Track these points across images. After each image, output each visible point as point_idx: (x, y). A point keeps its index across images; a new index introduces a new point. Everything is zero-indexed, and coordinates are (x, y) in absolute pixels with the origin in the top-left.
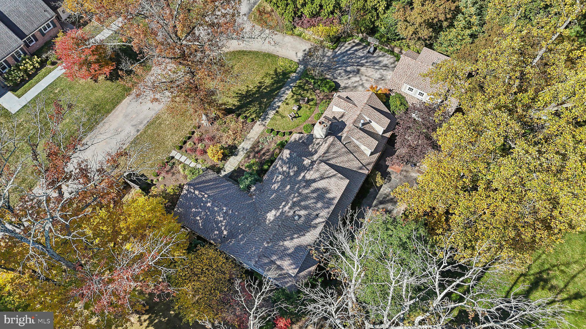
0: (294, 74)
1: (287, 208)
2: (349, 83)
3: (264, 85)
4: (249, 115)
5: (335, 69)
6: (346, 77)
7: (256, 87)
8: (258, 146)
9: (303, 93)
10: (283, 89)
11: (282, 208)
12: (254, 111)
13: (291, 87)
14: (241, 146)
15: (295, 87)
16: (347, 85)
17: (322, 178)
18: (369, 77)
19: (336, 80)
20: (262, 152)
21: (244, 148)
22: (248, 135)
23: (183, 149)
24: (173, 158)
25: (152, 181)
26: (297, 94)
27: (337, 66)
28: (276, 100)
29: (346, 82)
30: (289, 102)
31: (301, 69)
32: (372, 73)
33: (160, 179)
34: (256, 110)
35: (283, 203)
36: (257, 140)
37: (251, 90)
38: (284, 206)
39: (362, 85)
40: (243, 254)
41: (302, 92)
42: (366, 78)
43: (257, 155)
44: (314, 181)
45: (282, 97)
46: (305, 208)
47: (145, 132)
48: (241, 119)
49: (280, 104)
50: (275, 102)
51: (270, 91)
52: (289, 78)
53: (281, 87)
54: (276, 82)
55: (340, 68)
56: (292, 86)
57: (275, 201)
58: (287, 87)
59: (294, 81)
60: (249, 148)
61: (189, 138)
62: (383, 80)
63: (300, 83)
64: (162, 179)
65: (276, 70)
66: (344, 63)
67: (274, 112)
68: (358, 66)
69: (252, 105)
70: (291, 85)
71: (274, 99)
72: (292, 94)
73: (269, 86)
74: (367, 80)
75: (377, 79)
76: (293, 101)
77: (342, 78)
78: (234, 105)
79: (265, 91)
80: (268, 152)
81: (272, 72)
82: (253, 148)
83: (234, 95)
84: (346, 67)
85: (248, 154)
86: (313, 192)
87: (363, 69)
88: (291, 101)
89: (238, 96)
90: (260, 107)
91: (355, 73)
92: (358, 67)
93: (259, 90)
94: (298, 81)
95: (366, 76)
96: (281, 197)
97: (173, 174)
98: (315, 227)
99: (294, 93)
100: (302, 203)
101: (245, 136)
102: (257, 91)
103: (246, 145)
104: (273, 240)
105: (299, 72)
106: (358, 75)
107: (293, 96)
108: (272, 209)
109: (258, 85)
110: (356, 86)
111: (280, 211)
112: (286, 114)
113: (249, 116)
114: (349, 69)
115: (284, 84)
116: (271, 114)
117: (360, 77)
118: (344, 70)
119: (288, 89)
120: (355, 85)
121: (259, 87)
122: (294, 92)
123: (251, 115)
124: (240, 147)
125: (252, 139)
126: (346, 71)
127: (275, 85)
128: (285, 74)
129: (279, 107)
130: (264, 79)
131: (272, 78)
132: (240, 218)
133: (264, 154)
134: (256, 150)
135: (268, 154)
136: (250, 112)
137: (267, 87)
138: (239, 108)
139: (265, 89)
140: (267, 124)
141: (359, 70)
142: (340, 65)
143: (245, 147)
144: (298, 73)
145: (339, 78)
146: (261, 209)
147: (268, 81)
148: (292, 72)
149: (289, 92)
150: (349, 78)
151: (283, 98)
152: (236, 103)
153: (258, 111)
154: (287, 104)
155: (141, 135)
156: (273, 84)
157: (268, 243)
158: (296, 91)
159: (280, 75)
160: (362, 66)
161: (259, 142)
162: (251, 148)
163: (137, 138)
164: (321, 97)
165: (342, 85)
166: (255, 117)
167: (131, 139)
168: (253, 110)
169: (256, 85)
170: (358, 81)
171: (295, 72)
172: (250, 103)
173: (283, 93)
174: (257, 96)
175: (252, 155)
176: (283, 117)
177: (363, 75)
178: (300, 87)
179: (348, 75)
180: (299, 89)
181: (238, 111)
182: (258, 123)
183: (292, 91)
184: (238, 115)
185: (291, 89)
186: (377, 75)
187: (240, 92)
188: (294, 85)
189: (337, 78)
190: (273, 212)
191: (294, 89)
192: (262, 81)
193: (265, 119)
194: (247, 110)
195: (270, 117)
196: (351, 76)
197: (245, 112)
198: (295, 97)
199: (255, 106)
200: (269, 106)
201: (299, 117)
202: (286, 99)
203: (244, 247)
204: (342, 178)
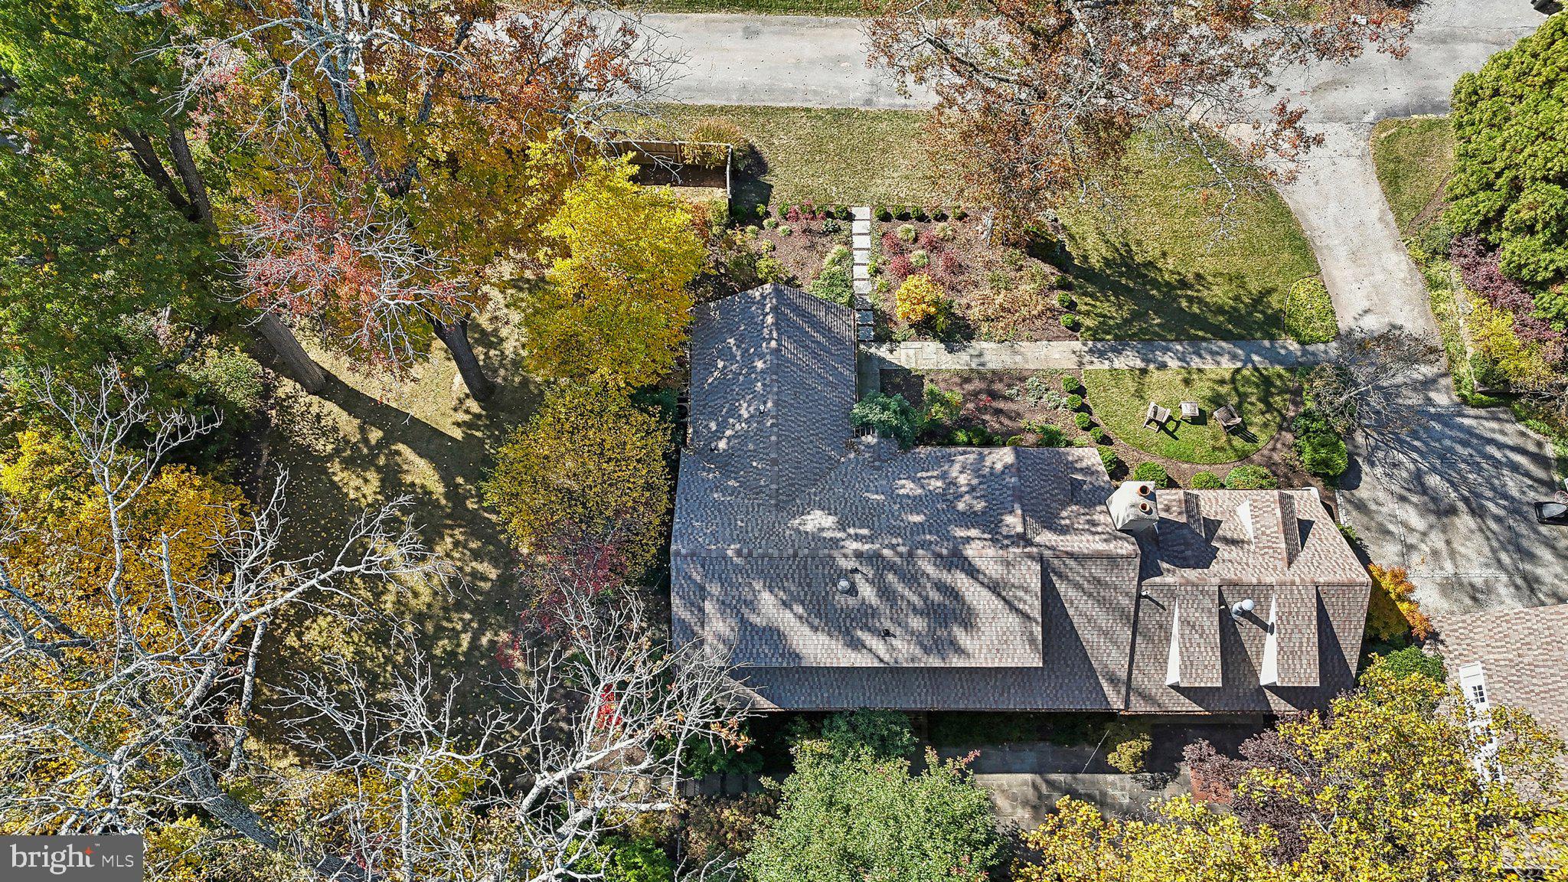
0: (1293, 346)
1: (856, 545)
2: (1384, 510)
3: (1198, 291)
4: (1084, 308)
5: (1401, 442)
6: (1396, 488)
7: (1179, 274)
8: (1010, 386)
9: (1252, 404)
10: (1223, 344)
11: (849, 535)
12: (1105, 316)
13: (1248, 360)
14: (984, 345)
15: (1256, 369)
16: (1373, 507)
17: (995, 588)
18: (1453, 554)
19: (1365, 468)
20: (1001, 405)
21: (980, 355)
22: (1025, 344)
23: (885, 226)
24: (850, 217)
25: (768, 214)
26: (1236, 389)
27: (1416, 443)
28: (1179, 347)
29: (1381, 495)
30: (1198, 384)
31: (1326, 352)
32: (1473, 556)
33: (780, 228)
34: (1112, 318)
35: (865, 532)
36: (1026, 374)
37: (1160, 270)
38: (857, 538)
39: (1410, 548)
40: (688, 514)
41: (1253, 399)
42: (1440, 545)
43: (983, 397)
44: (972, 572)
45: (1200, 356)
46: (885, 593)
47: (877, 118)
48: (1055, 299)
49: (1173, 364)
50: (1169, 350)
51: (1195, 314)
52: (1272, 338)
53: (1227, 336)
54: (1233, 315)
55: (1415, 455)
56: (1253, 362)
57: (863, 509)
58: (1240, 352)
59: (1274, 357)
60: (991, 366)
61: (922, 218)
62: (1474, 599)
63: (1280, 376)
64: (784, 231)
65: (1270, 292)
66: (1442, 458)
67: (1139, 364)
68: (1466, 500)
69: (1117, 298)
70: (1256, 358)
71: (1178, 340)
72: (1227, 376)
73: (1207, 304)
74: (1435, 553)
75: (1465, 581)
76: (1208, 393)
77: (1384, 480)
78: (1085, 258)
79: (1184, 304)
80: (1010, 418)
81: (1254, 286)
82: (997, 375)
83: (1112, 239)
84: (1434, 470)
85: (975, 375)
86: (940, 586)
87: (1465, 521)
88: (1203, 388)
89: (1117, 250)
90: (1126, 321)
91: (1432, 506)
92: (1461, 505)
93: (1175, 288)
94: (1279, 368)
95: (1448, 542)
96: (879, 516)
97: (812, 247)
98: (856, 645)
99: (1233, 380)
100: (891, 577)
101: (1018, 337)
102: (1168, 284)
103: (993, 354)
104: (753, 563)
105: (1313, 354)
106: (1432, 519)
107: (1222, 382)
108: (836, 514)
109: (1190, 276)
110: (1388, 532)
111: (841, 535)
112: (1155, 398)
113: (1080, 313)
114: (1433, 480)
115: (1241, 338)
116: (1128, 360)
117: (1431, 527)
118: (1419, 469)
119: (1234, 357)
120: (1392, 527)
121: (1184, 284)
122: (1239, 377)
123: (1087, 314)
124: (977, 345)
125: (1018, 358)
126: (1418, 476)
127: (1221, 319)
128: (1275, 323)
129: (1163, 366)
130: (1219, 280)
131: (1237, 298)
132: (767, 454)
133: (998, 412)
134: (998, 386)
135: (1006, 422)
136: (1094, 306)
137: (1200, 301)
138: (1088, 274)
139: (1190, 300)
140: (1089, 367)
141: (1452, 511)
142: (1424, 449)
143: (987, 358)
144: (1305, 353)
145: (1379, 471)
146: (823, 489)
147: (1219, 294)
148: (1297, 335)
149: (1227, 366)
150: (1403, 499)
151: (1197, 360)
152: (1095, 261)
153: (1111, 322)
154: (1187, 382)
155: (864, 116)
156: (1220, 310)
157: (739, 553)
158: (1247, 381)
159: (1263, 312)
160: (1473, 512)
161: (1023, 379)
162: (994, 372)
163: (848, 113)
164: (1276, 457)
165: (1363, 492)
166: (1088, 329)
167: (837, 103)
168: (1105, 308)
169: (1183, 271)
170: (1411, 530)
171: (1302, 343)
172: (1119, 290)
173: (1213, 353)
174: (1153, 296)
175: (976, 385)
176: (1139, 394)
177: (1444, 531)
178: (1266, 382)
179: (1409, 490)
180: (1257, 386)
181: (1076, 278)
182: (1077, 345)
183: (1238, 371)
184: (1064, 286)
185: (1239, 365)
186: (1476, 573)
187: (1134, 248)
188: (1260, 366)
189: (1372, 464)
190: (829, 521)
191: (1245, 372)
192: (1210, 279)
193: (1102, 354)
194: (1092, 296)
195: (1117, 364)
196: (1415, 499)
197: (1085, 294)
198: (1224, 390)
199: (1120, 307)
200: (1148, 342)
201: (1171, 434)
202: (1200, 370)
203: (706, 506)
204: (1032, 641)
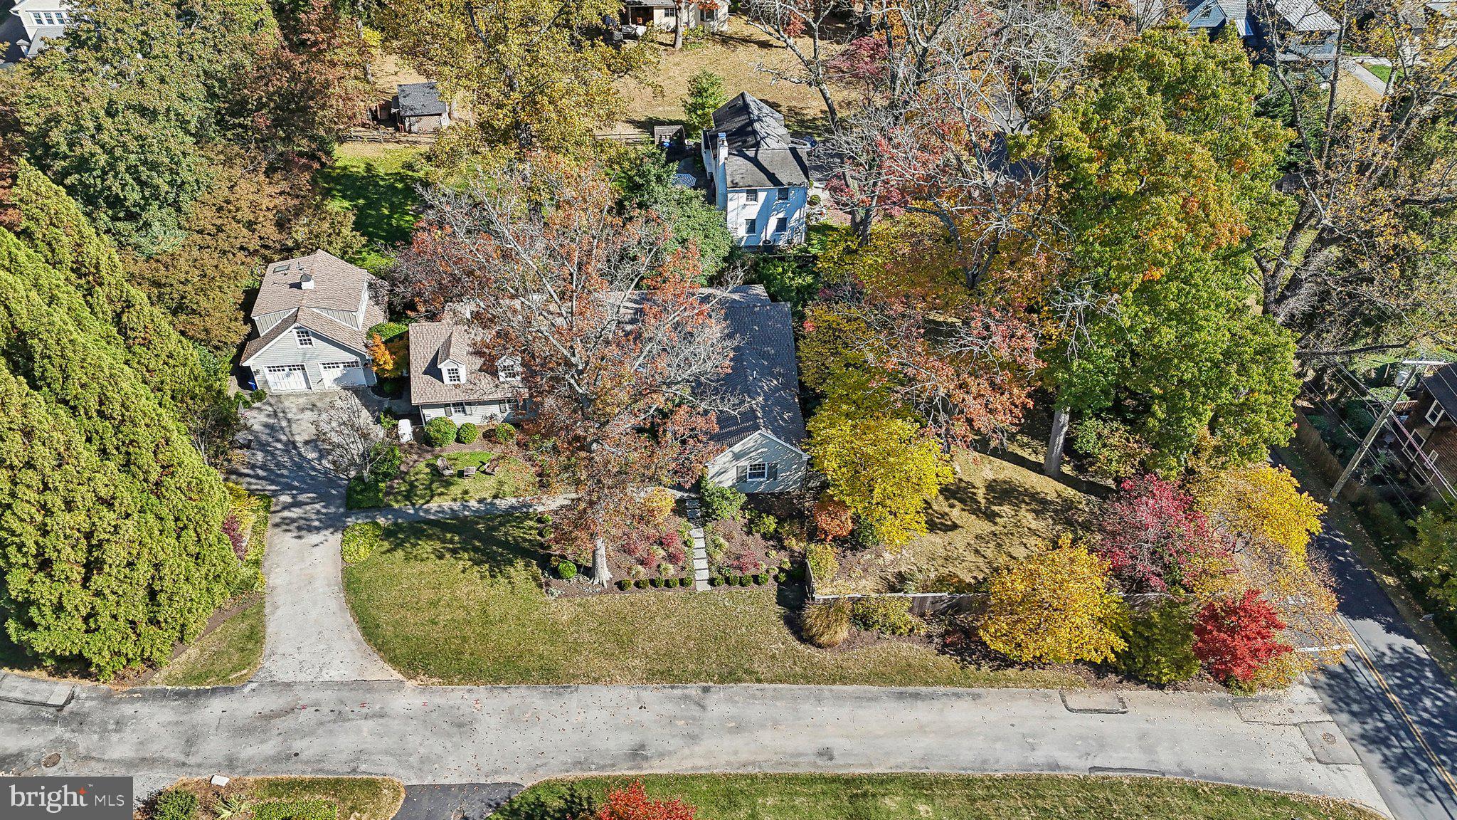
3: (444, 548)
4: (533, 532)
7: (456, 558)
10: (432, 517)
13: (418, 510)
15: (413, 505)
18: (317, 423)
23: (683, 575)
24: (712, 582)
25: (776, 579)
26: (432, 491)
27: (314, 474)
28: (466, 513)
30: (459, 491)
32: (304, 424)
41: (421, 487)
42: (323, 427)
45: (452, 509)
47: (697, 676)
49: (473, 504)
50: (474, 511)
53: (429, 522)
55: (319, 467)
56: (414, 509)
58: (422, 514)
59: (398, 512)
61: (653, 582)
63: (398, 501)
66: (300, 467)
67: (497, 502)
68: (295, 448)
69: (507, 539)
70: (412, 511)
71: (467, 517)
72: (436, 498)
76: (452, 488)
78: (527, 565)
79: (457, 538)
81: (399, 554)
84: (309, 461)
87: (301, 438)
88: (456, 490)
89: (501, 572)
90: (502, 525)
91: (320, 443)
92: (300, 445)
93: (461, 548)
94: (396, 506)
95: (318, 428)
97: (738, 558)
99: (432, 496)
102: (466, 551)
105: (367, 517)
106: (323, 438)
107: (441, 494)
109: (448, 556)
112: (490, 482)
113: (537, 529)
114: (312, 456)
115: (418, 522)
116: (505, 503)
117: (325, 434)
118: (320, 461)
119: (428, 510)
121: (454, 552)
122: (428, 498)
123: (531, 528)
126: (322, 457)
127: (431, 531)
128: (388, 534)
129: (481, 501)
130: (425, 556)
131: (414, 545)
136: (524, 533)
137: (444, 541)
138: (526, 554)
139: (451, 542)
140: (534, 497)
141: (308, 442)
142: (310, 471)
144: (374, 517)
147: (426, 547)
148: (376, 527)
149: (433, 506)
151: (455, 507)
152: (520, 564)
153: (513, 524)
154: (466, 492)
155: (709, 677)
156: (429, 537)
158: (423, 496)
159: (397, 538)
160: (293, 442)
163: (722, 680)
166: (531, 519)
167: (733, 687)
168: (516, 533)
172: (505, 545)
173: (443, 512)
174: (480, 541)
176: (501, 484)
177: (317, 433)
178: (408, 498)
180: (416, 495)
181: (536, 551)
182: (540, 509)
183: (427, 502)
185: (425, 507)
186: (307, 416)
188: (410, 507)
191: (422, 502)
192: (432, 556)
193: (524, 506)
194: (525, 540)
195: (514, 500)
196: (330, 446)
197: (530, 541)
199: (506, 534)
202: (455, 500)
